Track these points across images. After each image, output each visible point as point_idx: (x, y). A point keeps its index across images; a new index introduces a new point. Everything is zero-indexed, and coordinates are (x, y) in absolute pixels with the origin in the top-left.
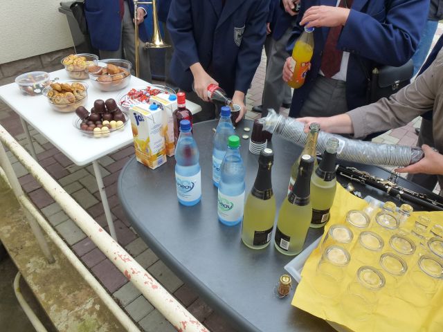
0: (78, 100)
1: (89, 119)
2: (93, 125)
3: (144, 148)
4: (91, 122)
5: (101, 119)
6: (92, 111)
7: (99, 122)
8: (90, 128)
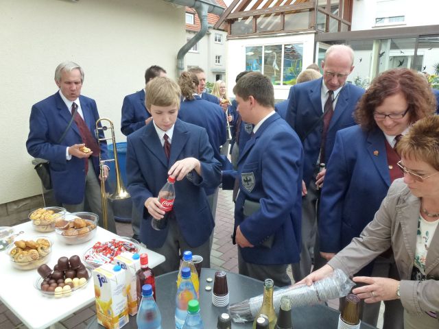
0: (41, 257)
1: (51, 277)
2: (55, 284)
3: (106, 309)
4: (52, 281)
5: (64, 276)
6: (55, 269)
7: (61, 280)
8: (51, 288)
